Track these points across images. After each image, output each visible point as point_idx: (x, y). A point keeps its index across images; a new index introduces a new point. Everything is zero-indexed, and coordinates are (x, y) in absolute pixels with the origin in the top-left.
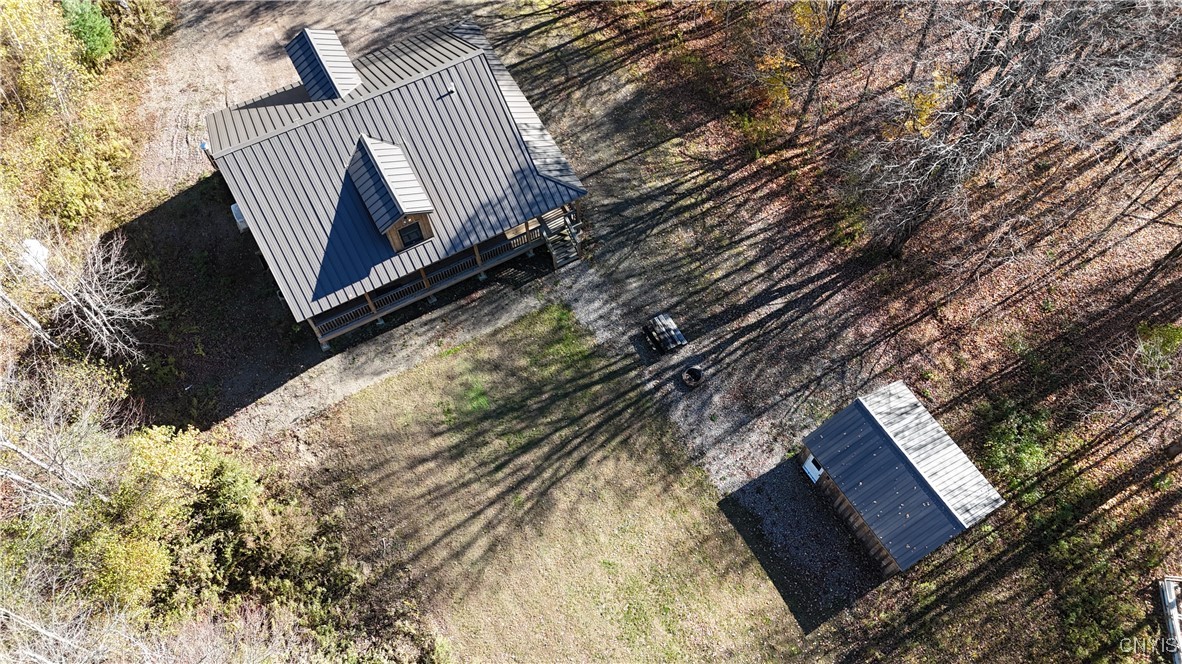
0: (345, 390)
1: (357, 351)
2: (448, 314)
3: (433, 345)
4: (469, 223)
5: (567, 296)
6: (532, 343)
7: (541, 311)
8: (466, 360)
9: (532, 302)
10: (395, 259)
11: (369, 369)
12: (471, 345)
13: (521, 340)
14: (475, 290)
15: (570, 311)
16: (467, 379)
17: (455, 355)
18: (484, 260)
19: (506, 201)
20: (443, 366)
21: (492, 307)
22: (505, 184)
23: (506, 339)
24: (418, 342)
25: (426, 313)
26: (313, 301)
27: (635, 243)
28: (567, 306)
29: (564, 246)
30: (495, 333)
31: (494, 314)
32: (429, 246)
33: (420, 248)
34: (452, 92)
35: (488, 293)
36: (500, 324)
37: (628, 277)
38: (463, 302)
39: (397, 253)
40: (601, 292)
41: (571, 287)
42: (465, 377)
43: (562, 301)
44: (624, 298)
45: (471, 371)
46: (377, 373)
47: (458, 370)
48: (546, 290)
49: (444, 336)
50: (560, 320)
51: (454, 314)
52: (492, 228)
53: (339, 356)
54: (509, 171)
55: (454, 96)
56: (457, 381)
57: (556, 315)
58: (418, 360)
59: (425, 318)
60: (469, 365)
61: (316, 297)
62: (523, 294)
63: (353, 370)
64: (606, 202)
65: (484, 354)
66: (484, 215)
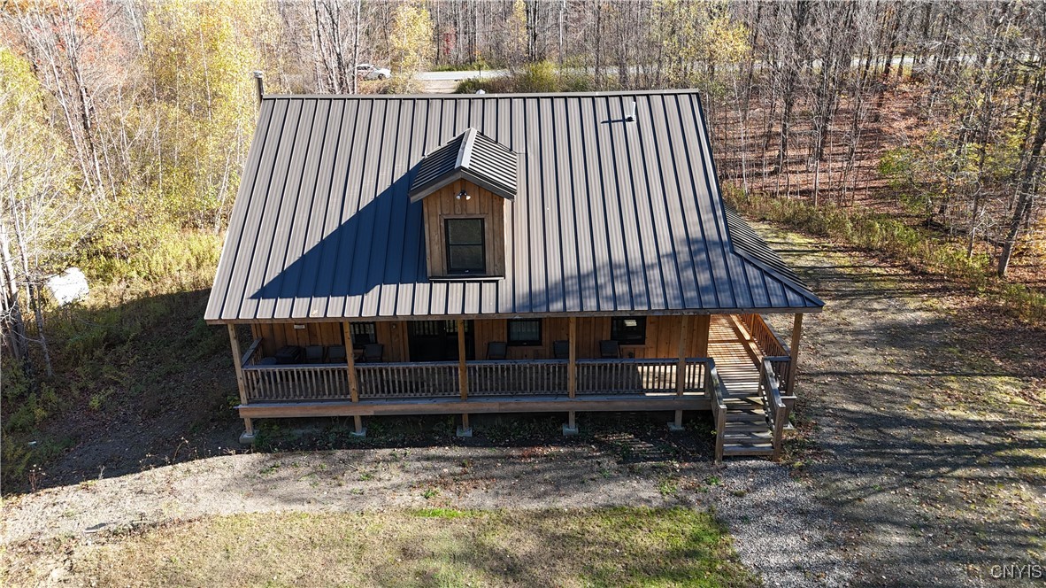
0: (214, 505)
1: (288, 460)
2: (477, 458)
3: (416, 492)
4: (575, 281)
5: (726, 504)
6: (613, 556)
7: (658, 512)
8: (458, 536)
9: (646, 491)
10: (422, 288)
11: (283, 489)
12: (486, 516)
13: (590, 544)
14: (547, 444)
15: (723, 532)
16: (436, 570)
17: (444, 522)
18: (582, 390)
19: (657, 271)
20: (408, 530)
21: (561, 473)
22: (666, 247)
23: (560, 531)
24: (395, 480)
25: (440, 445)
26: (252, 298)
27: (907, 476)
28: (721, 524)
29: (747, 422)
30: (547, 514)
31: (558, 487)
32: (489, 288)
33: (472, 288)
34: (630, 119)
35: (565, 455)
36: (563, 503)
37: (880, 521)
38: (514, 452)
39: (431, 280)
40: (808, 525)
41: (741, 495)
42: (435, 564)
43: (711, 511)
44: (864, 551)
45: (454, 558)
46: (287, 500)
47: (430, 546)
48: (683, 481)
49: (445, 486)
50: (696, 539)
51: (486, 462)
52: (615, 298)
53: (256, 456)
54: (679, 232)
55: (631, 126)
56: (414, 565)
57: (689, 529)
58: (373, 504)
59: (434, 451)
60: (457, 547)
61: (262, 294)
62: (633, 473)
63: (255, 484)
64: (852, 407)
65: (499, 540)
66: (608, 278)
